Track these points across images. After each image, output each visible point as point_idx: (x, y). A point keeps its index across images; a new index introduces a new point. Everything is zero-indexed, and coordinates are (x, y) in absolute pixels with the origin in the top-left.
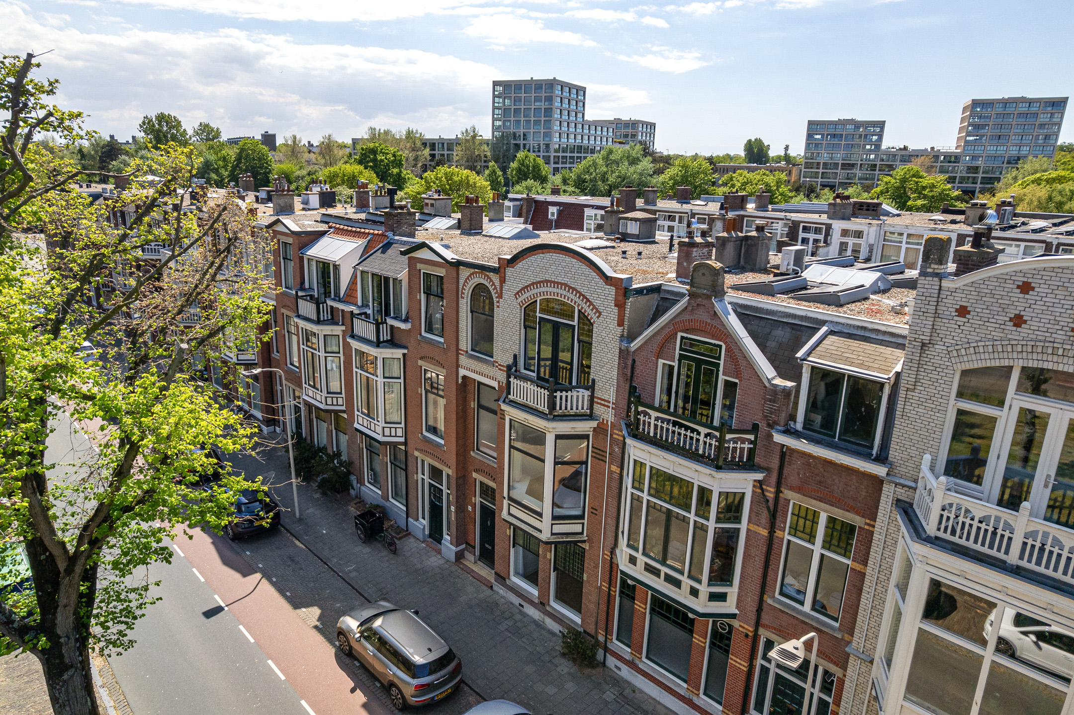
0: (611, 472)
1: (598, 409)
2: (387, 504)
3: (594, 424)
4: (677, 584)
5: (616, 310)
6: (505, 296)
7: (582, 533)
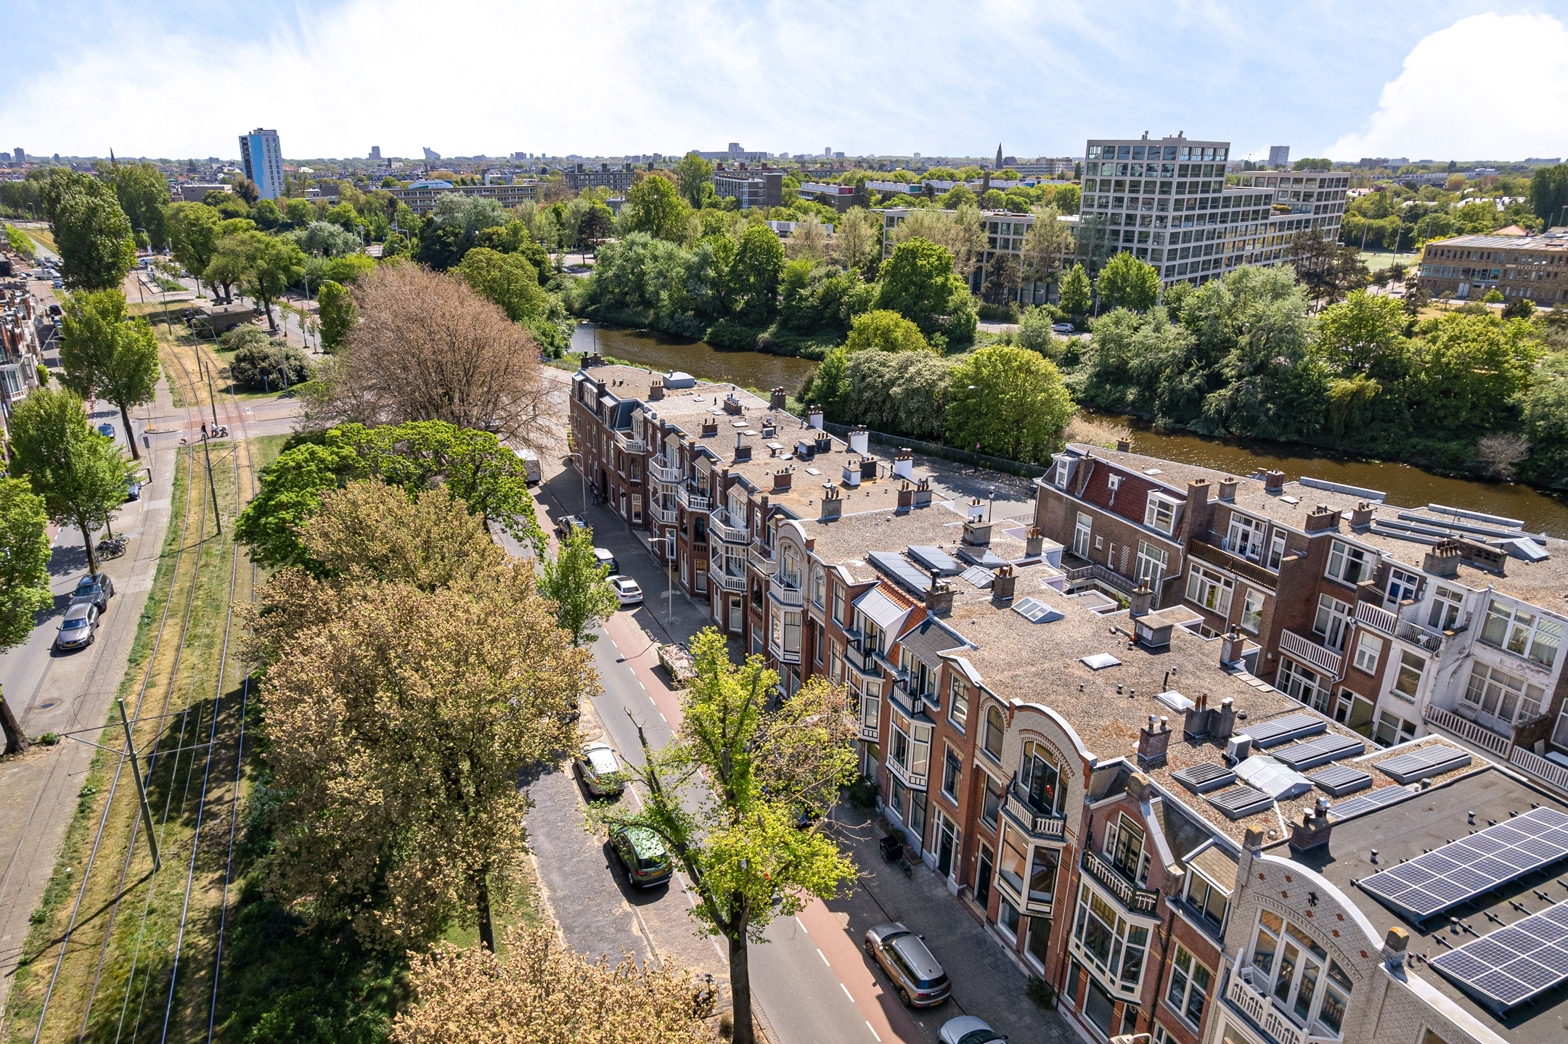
0: (1072, 880)
1: (1067, 835)
2: (907, 831)
3: (1064, 844)
5: (1083, 777)
6: (1012, 727)
7: (1049, 915)
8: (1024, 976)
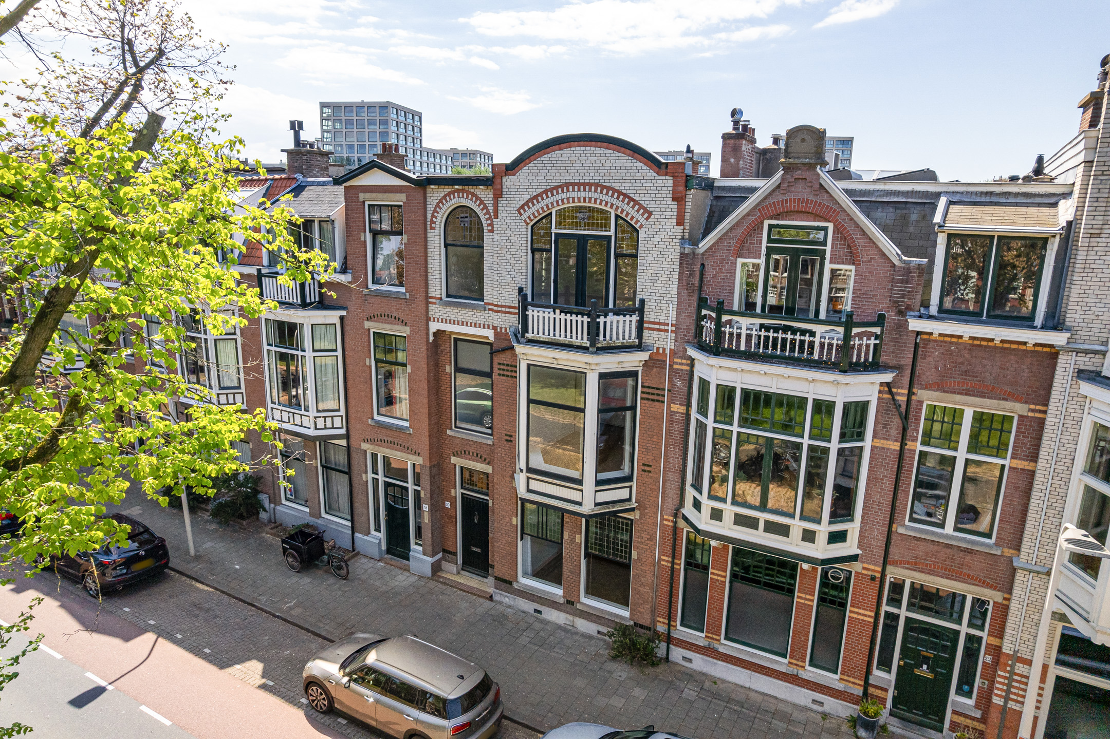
0: (671, 414)
1: (650, 337)
2: (320, 521)
3: (645, 356)
4: (784, 531)
5: (674, 205)
6: (502, 213)
7: (630, 499)
8: (590, 637)
